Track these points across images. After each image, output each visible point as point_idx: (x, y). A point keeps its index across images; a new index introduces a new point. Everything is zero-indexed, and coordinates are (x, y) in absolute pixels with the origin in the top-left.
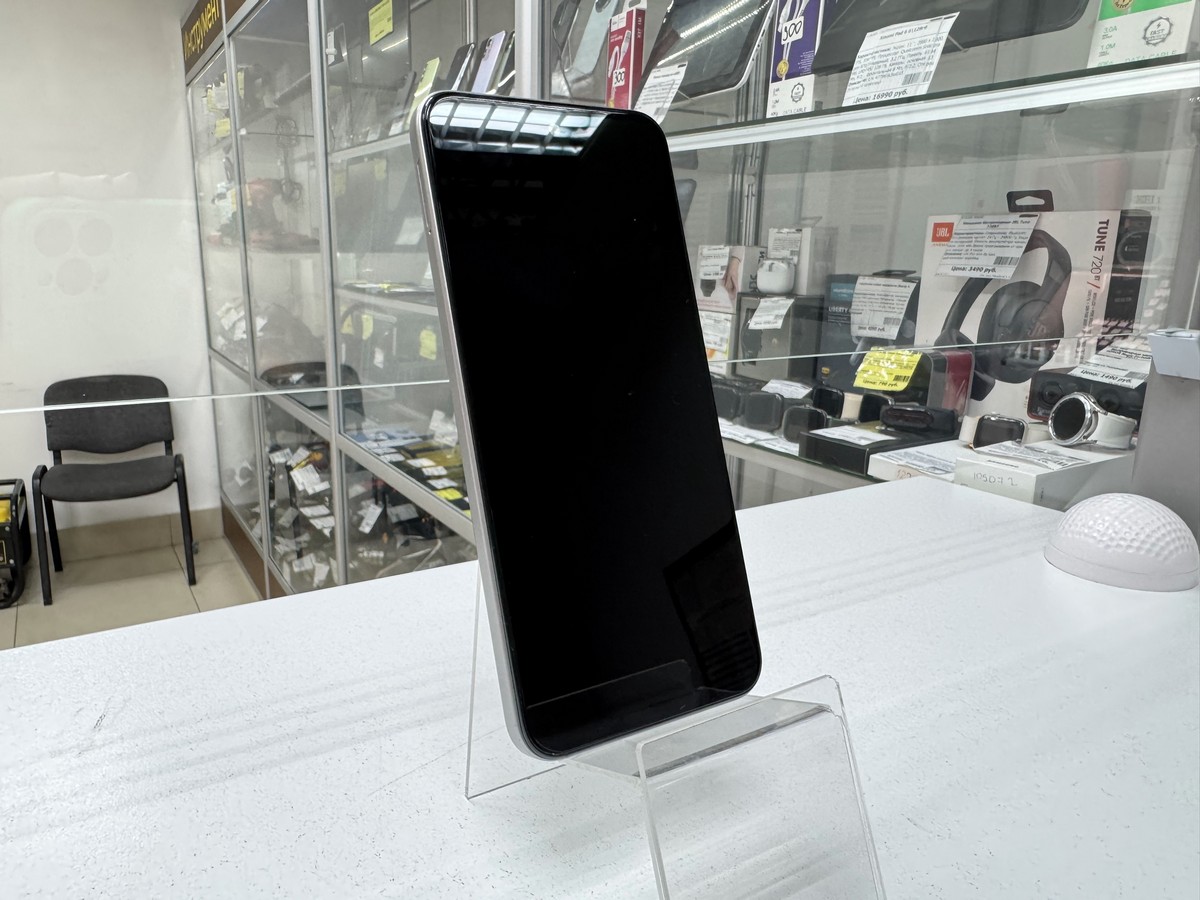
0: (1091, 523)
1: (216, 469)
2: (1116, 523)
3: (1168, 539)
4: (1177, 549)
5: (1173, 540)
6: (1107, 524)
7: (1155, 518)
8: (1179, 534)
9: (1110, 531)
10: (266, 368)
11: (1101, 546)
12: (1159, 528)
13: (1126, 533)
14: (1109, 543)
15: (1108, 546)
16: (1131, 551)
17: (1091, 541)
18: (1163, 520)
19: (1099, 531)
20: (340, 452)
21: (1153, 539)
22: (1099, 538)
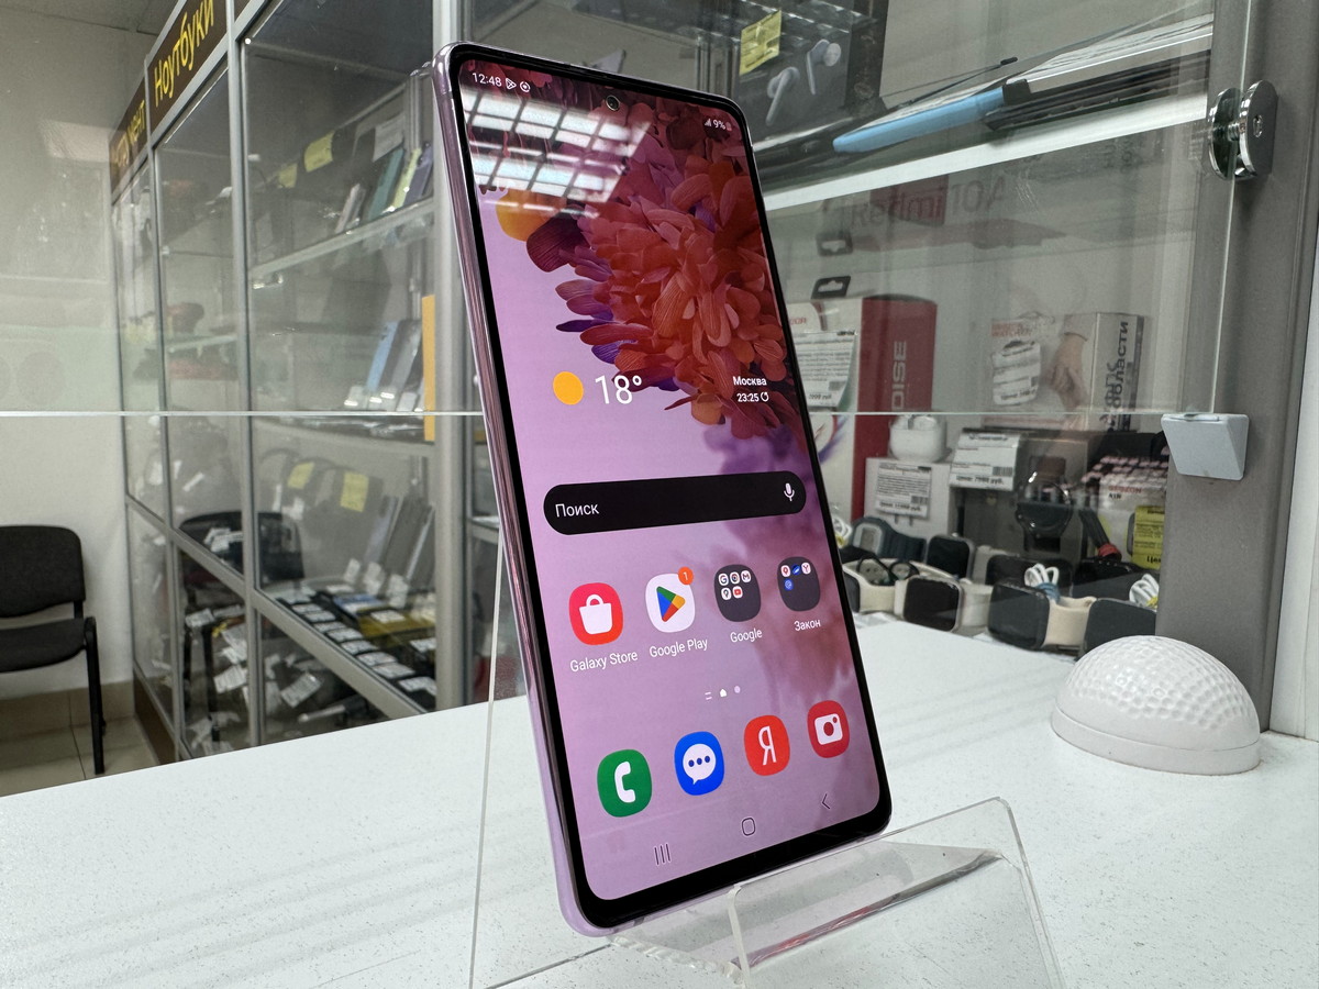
0: (1109, 677)
1: (129, 636)
2: (1142, 677)
3: (1214, 698)
4: (1226, 712)
5: (1221, 700)
6: (1129, 679)
7: (1193, 669)
8: (1228, 691)
9: (1134, 689)
10: (183, 519)
11: (1123, 710)
12: (1200, 683)
13: (1155, 692)
14: (1134, 705)
15: (1133, 711)
16: (1164, 717)
17: (1109, 703)
18: (1206, 673)
19: (1119, 689)
20: (256, 612)
21: (1194, 699)
22: (1120, 698)
